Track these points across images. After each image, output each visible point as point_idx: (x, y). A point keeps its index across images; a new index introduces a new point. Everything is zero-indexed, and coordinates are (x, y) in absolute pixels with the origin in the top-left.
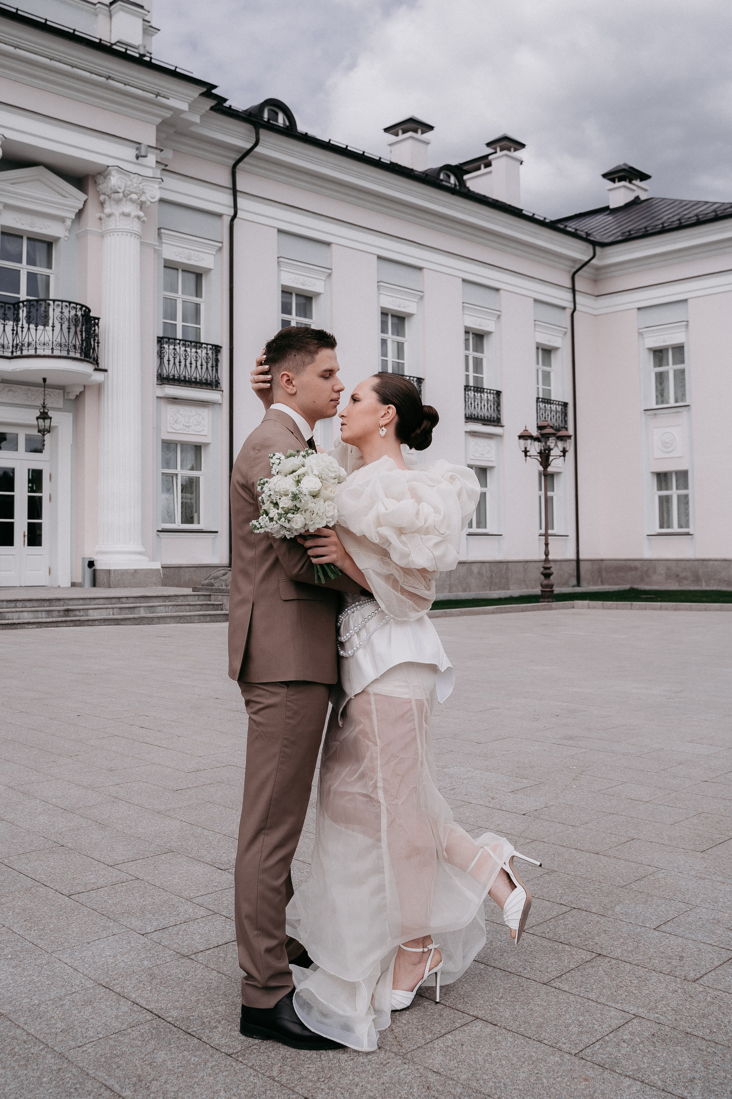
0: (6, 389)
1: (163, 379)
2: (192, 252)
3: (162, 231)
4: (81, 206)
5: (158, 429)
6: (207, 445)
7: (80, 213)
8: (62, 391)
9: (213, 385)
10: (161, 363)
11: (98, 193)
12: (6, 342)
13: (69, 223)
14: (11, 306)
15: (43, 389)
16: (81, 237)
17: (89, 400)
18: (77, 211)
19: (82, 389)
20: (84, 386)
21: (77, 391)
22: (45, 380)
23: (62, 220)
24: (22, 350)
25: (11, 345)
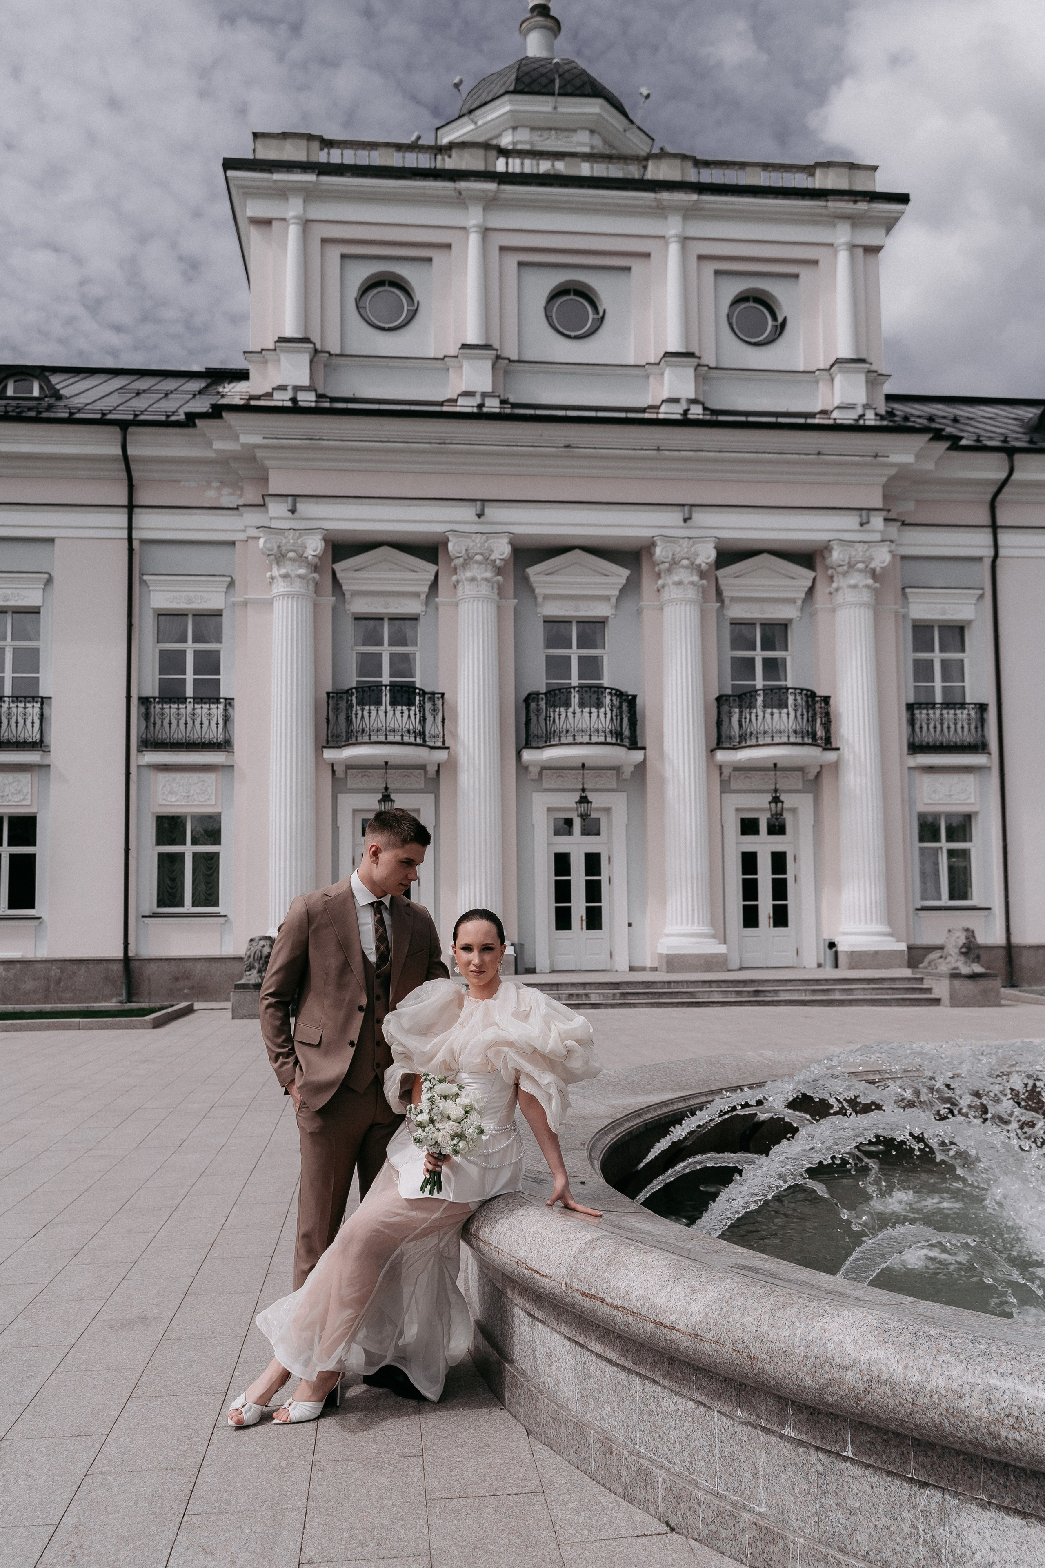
0: (743, 777)
1: (915, 748)
2: (946, 606)
3: (908, 590)
4: (810, 584)
5: (909, 801)
6: (977, 813)
7: (811, 591)
8: (800, 773)
9: (980, 747)
10: (913, 730)
11: (827, 568)
12: (733, 733)
13: (799, 603)
14: (737, 698)
15: (773, 772)
16: (812, 615)
17: (826, 780)
18: (806, 589)
19: (818, 769)
20: (821, 766)
21: (814, 772)
22: (775, 765)
23: (793, 601)
24: (757, 738)
25: (737, 735)
